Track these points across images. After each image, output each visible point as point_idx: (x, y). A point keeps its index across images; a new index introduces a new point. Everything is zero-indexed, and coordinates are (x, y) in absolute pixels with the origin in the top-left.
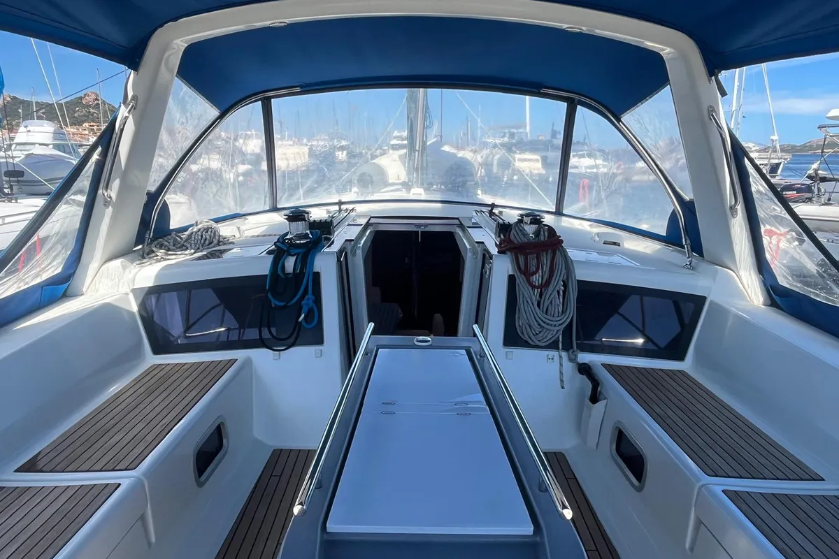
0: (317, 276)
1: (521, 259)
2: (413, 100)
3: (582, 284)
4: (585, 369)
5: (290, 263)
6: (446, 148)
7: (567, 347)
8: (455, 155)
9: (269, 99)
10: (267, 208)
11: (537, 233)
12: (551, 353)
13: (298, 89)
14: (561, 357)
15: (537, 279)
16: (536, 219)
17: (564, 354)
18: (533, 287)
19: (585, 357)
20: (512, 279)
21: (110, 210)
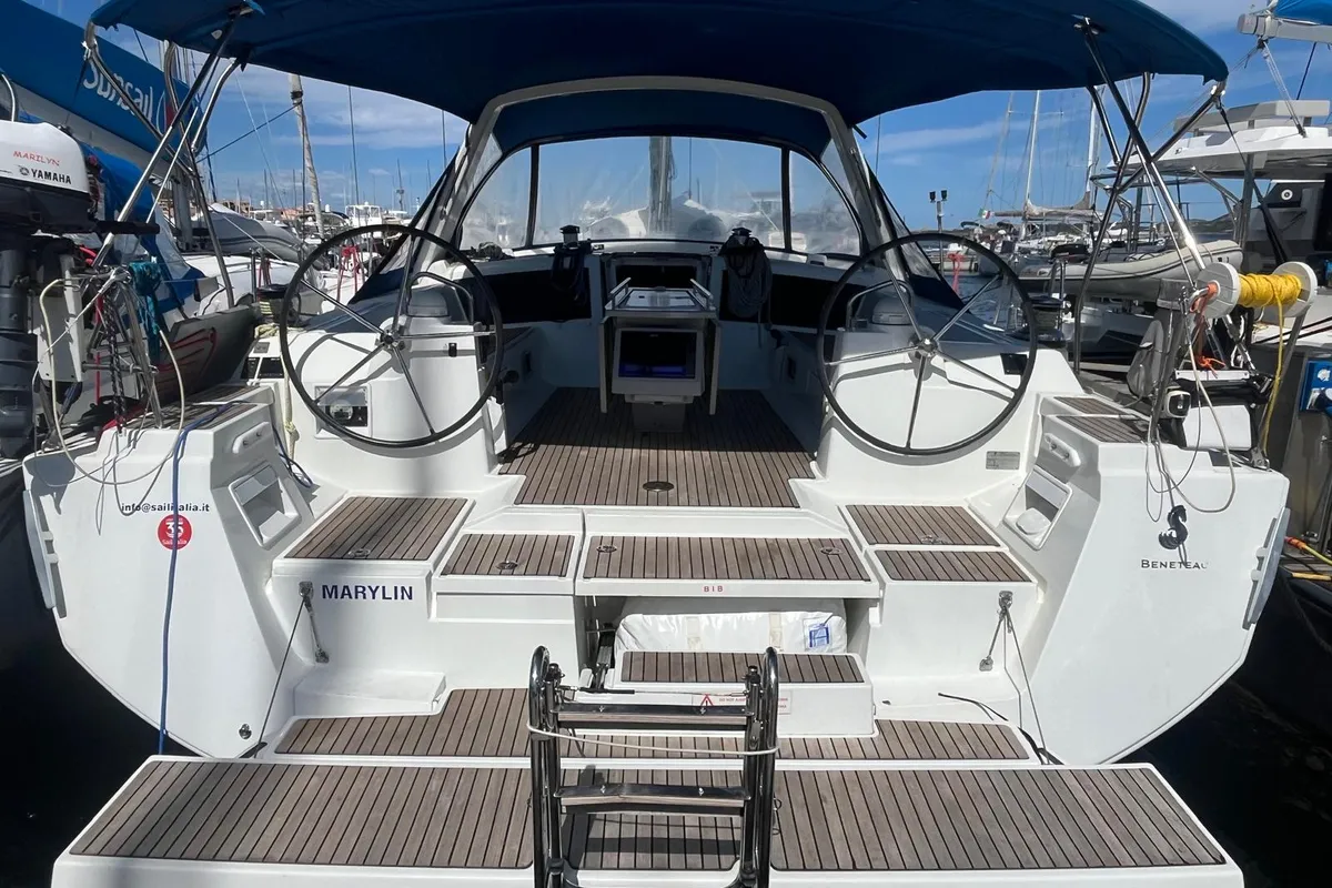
0: (587, 270)
1: (732, 259)
2: (655, 147)
3: (776, 276)
4: (776, 334)
5: (567, 263)
6: (690, 203)
7: (764, 320)
8: (703, 212)
9: (538, 145)
10: (523, 245)
11: (746, 242)
12: (755, 325)
13: (561, 138)
14: (759, 328)
15: (743, 271)
16: (745, 232)
17: (762, 325)
18: (739, 276)
19: (774, 327)
20: (725, 273)
21: (443, 222)
